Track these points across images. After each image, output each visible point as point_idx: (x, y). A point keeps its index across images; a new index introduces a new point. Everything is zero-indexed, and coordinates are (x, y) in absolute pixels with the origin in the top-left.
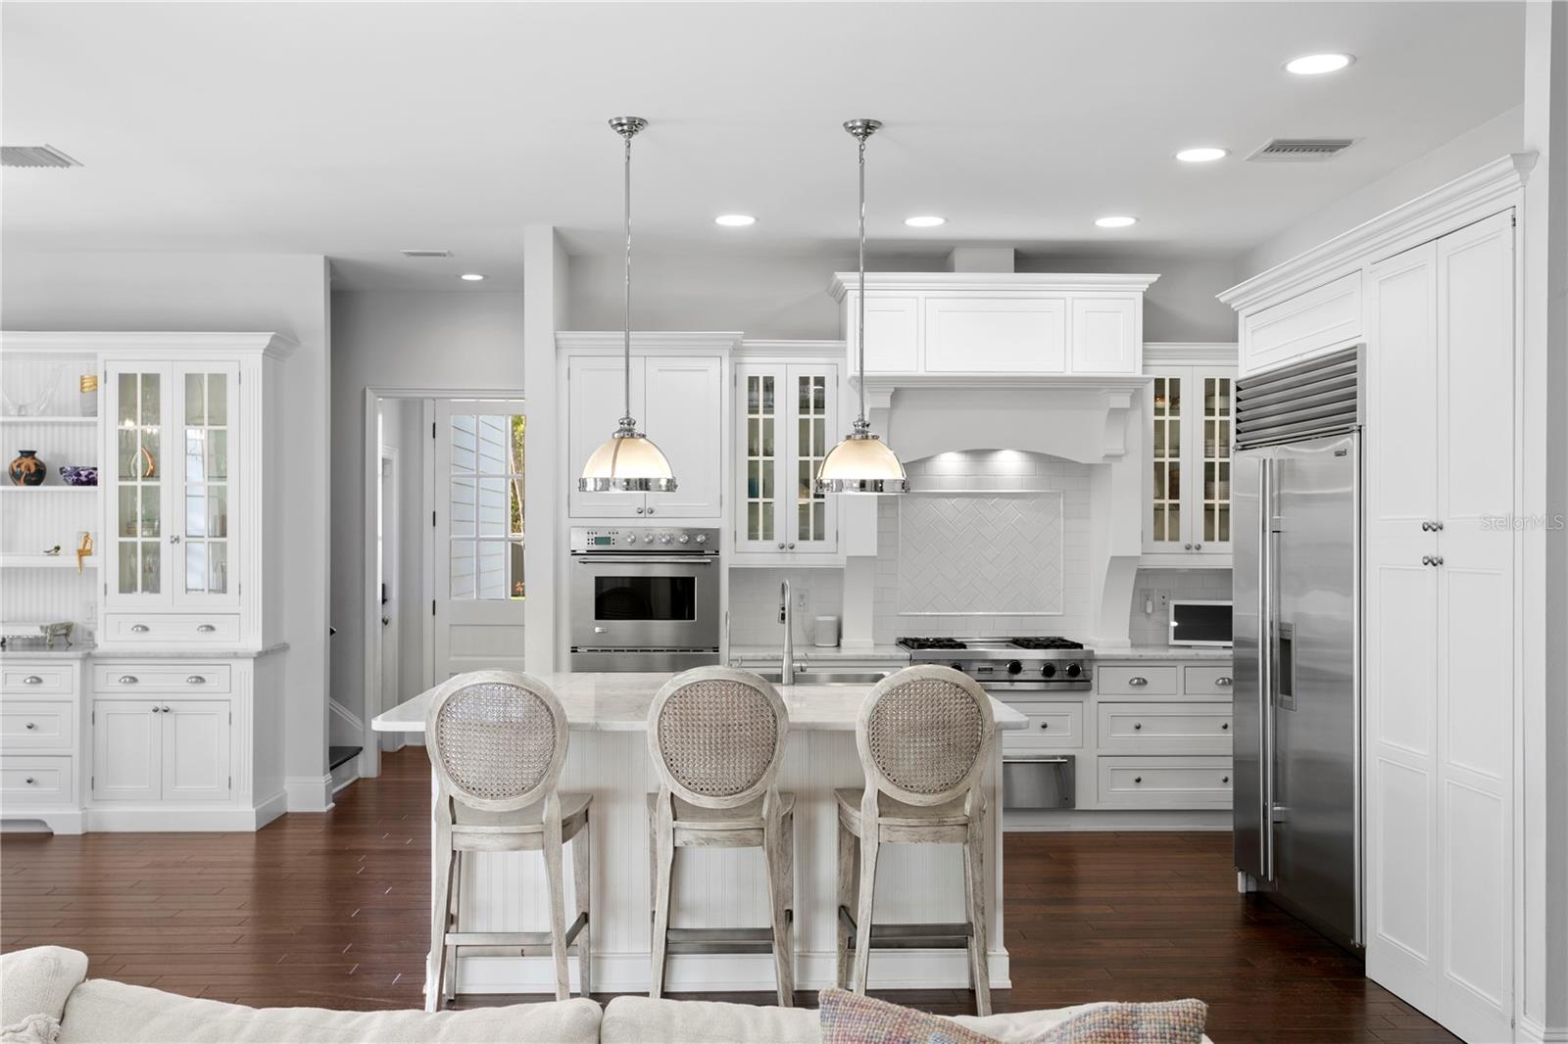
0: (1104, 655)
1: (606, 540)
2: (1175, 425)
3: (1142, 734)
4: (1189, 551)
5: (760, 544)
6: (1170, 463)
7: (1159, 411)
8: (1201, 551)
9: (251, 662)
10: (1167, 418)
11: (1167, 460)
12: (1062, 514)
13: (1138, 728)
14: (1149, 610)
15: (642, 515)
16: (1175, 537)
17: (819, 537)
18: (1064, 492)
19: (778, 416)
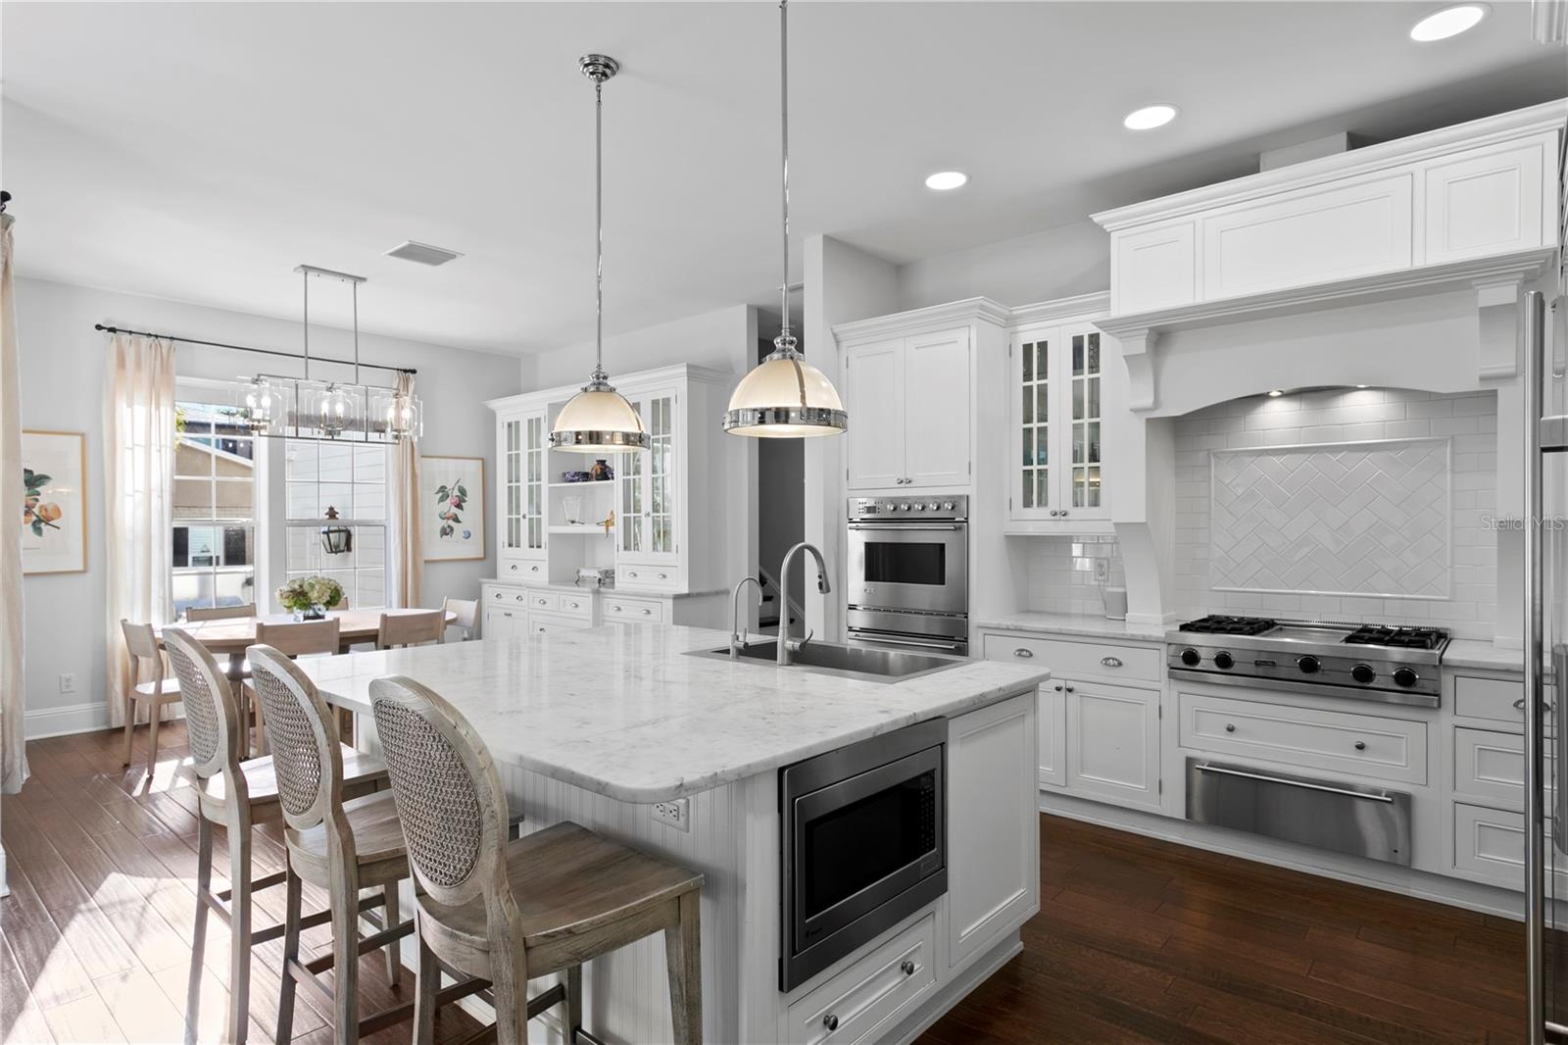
0: (1462, 661)
5: (1035, 512)
9: (671, 601)
12: (1448, 467)
15: (903, 485)
17: (1095, 502)
18: (1453, 437)
19: (1051, 381)
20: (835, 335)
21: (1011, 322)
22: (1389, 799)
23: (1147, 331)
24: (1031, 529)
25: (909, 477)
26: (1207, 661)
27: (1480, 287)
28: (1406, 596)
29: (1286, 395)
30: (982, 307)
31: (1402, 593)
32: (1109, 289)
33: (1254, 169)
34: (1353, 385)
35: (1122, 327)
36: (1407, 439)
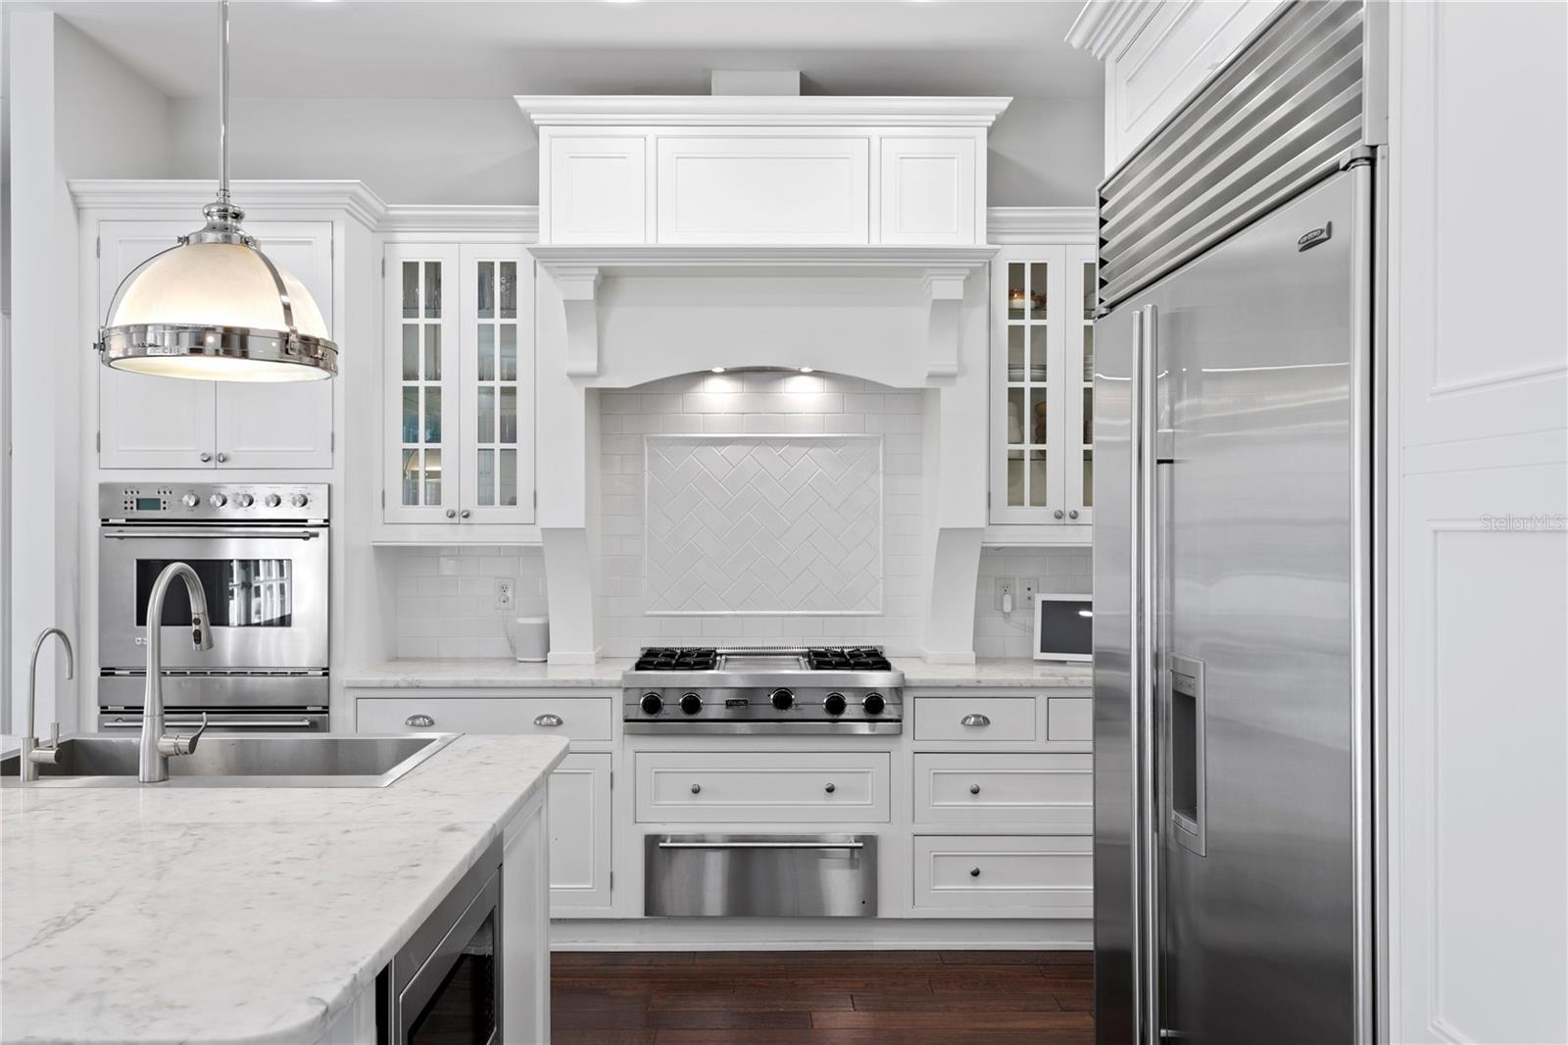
0: (921, 681)
1: (154, 504)
2: (1039, 333)
3: (980, 801)
4: (1061, 521)
5: (422, 511)
6: (1033, 390)
7: (1016, 313)
8: (1079, 521)
10: (1028, 322)
11: (1027, 385)
12: (881, 469)
13: (975, 792)
14: (1007, 607)
15: (211, 464)
16: (1039, 500)
17: (508, 499)
18: (885, 435)
19: (446, 320)
20: (74, 196)
21: (384, 225)
22: (861, 845)
23: (596, 272)
24: (414, 537)
25: (222, 450)
26: (672, 707)
27: (933, 277)
28: (845, 613)
29: (730, 373)
30: (355, 197)
31: (842, 609)
32: (538, 204)
33: (703, 88)
34: (797, 368)
35: (555, 259)
36: (845, 435)
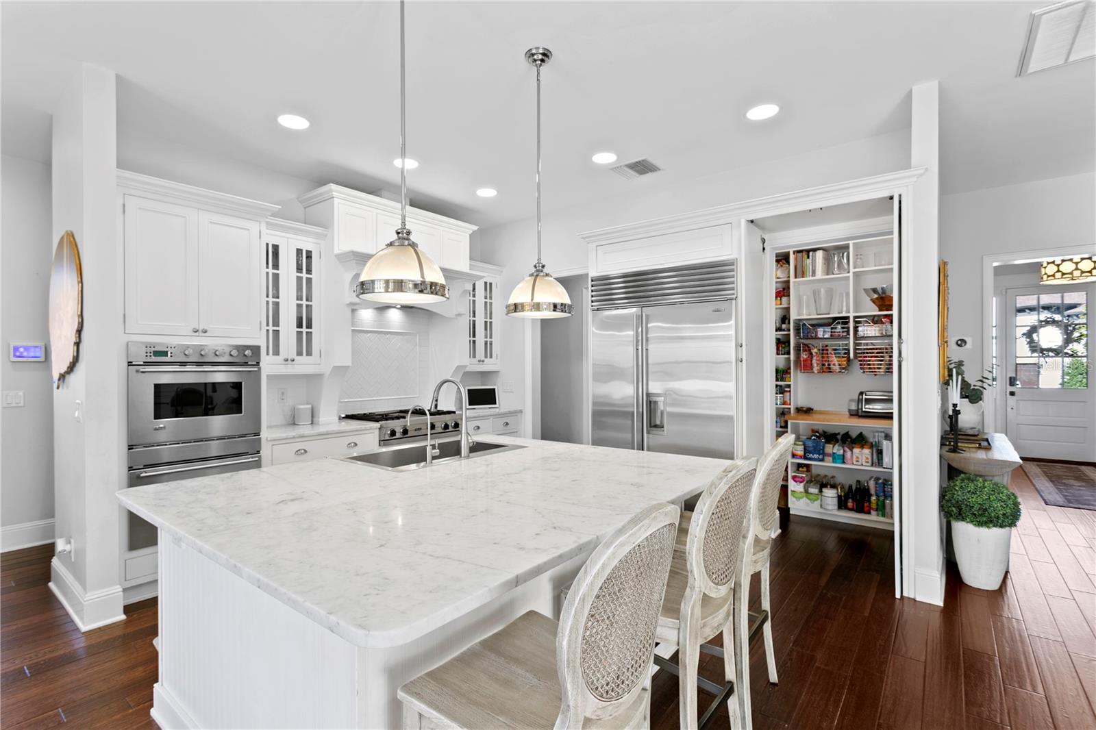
1: (165, 354)
15: (198, 334)
17: (309, 353)
25: (205, 326)
